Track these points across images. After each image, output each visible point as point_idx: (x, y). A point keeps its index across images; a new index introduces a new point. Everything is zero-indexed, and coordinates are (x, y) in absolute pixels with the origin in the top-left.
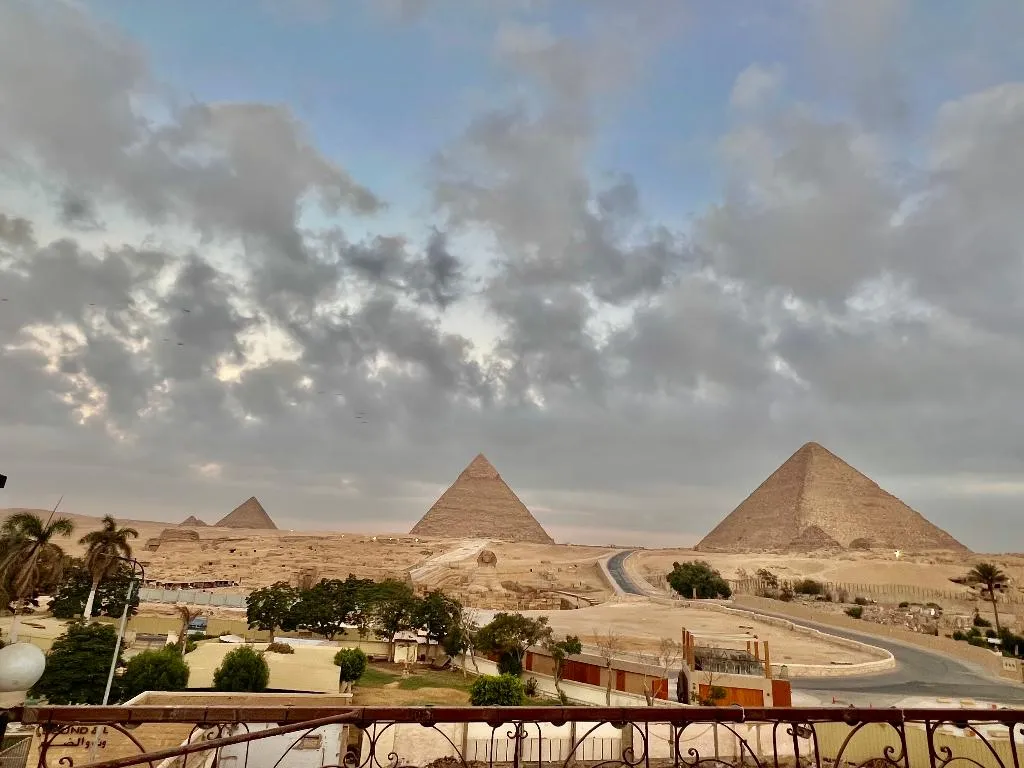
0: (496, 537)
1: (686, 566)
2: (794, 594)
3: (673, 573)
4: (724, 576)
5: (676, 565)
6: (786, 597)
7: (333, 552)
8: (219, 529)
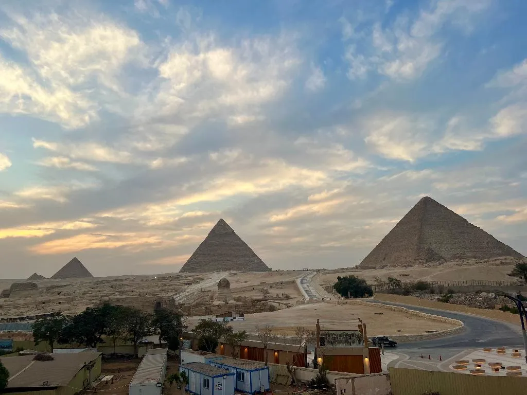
0: (234, 270)
1: (345, 278)
2: (412, 290)
3: (337, 284)
4: (369, 283)
5: (339, 278)
6: (407, 293)
7: (127, 289)
8: (53, 280)
